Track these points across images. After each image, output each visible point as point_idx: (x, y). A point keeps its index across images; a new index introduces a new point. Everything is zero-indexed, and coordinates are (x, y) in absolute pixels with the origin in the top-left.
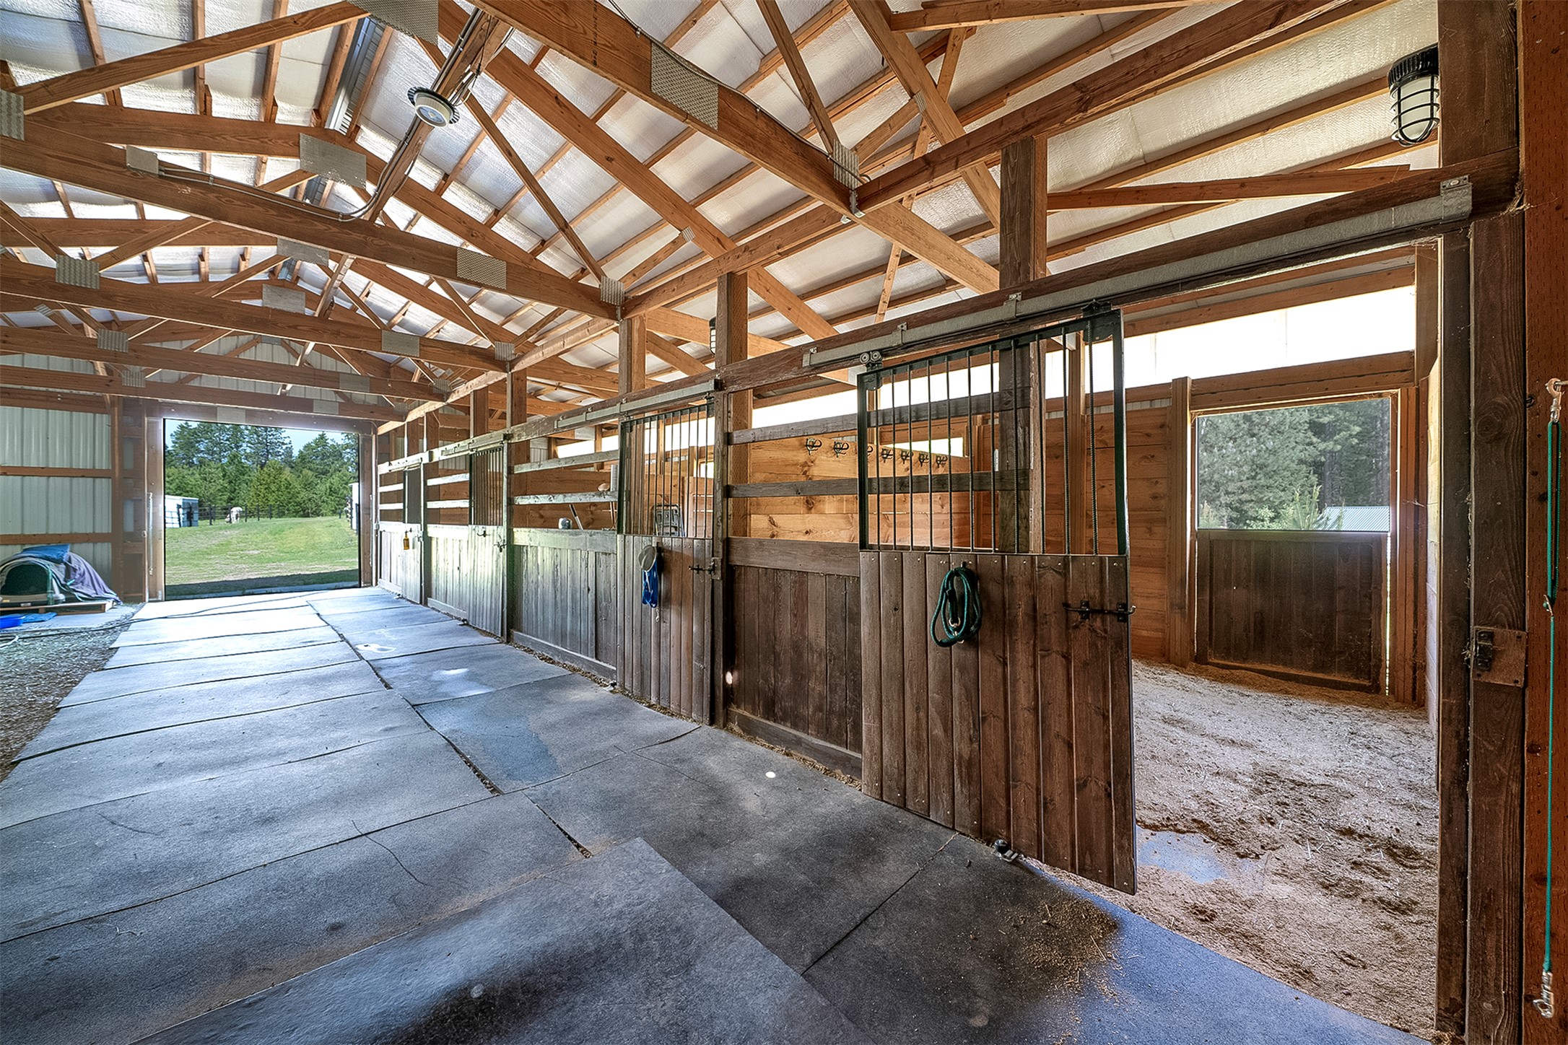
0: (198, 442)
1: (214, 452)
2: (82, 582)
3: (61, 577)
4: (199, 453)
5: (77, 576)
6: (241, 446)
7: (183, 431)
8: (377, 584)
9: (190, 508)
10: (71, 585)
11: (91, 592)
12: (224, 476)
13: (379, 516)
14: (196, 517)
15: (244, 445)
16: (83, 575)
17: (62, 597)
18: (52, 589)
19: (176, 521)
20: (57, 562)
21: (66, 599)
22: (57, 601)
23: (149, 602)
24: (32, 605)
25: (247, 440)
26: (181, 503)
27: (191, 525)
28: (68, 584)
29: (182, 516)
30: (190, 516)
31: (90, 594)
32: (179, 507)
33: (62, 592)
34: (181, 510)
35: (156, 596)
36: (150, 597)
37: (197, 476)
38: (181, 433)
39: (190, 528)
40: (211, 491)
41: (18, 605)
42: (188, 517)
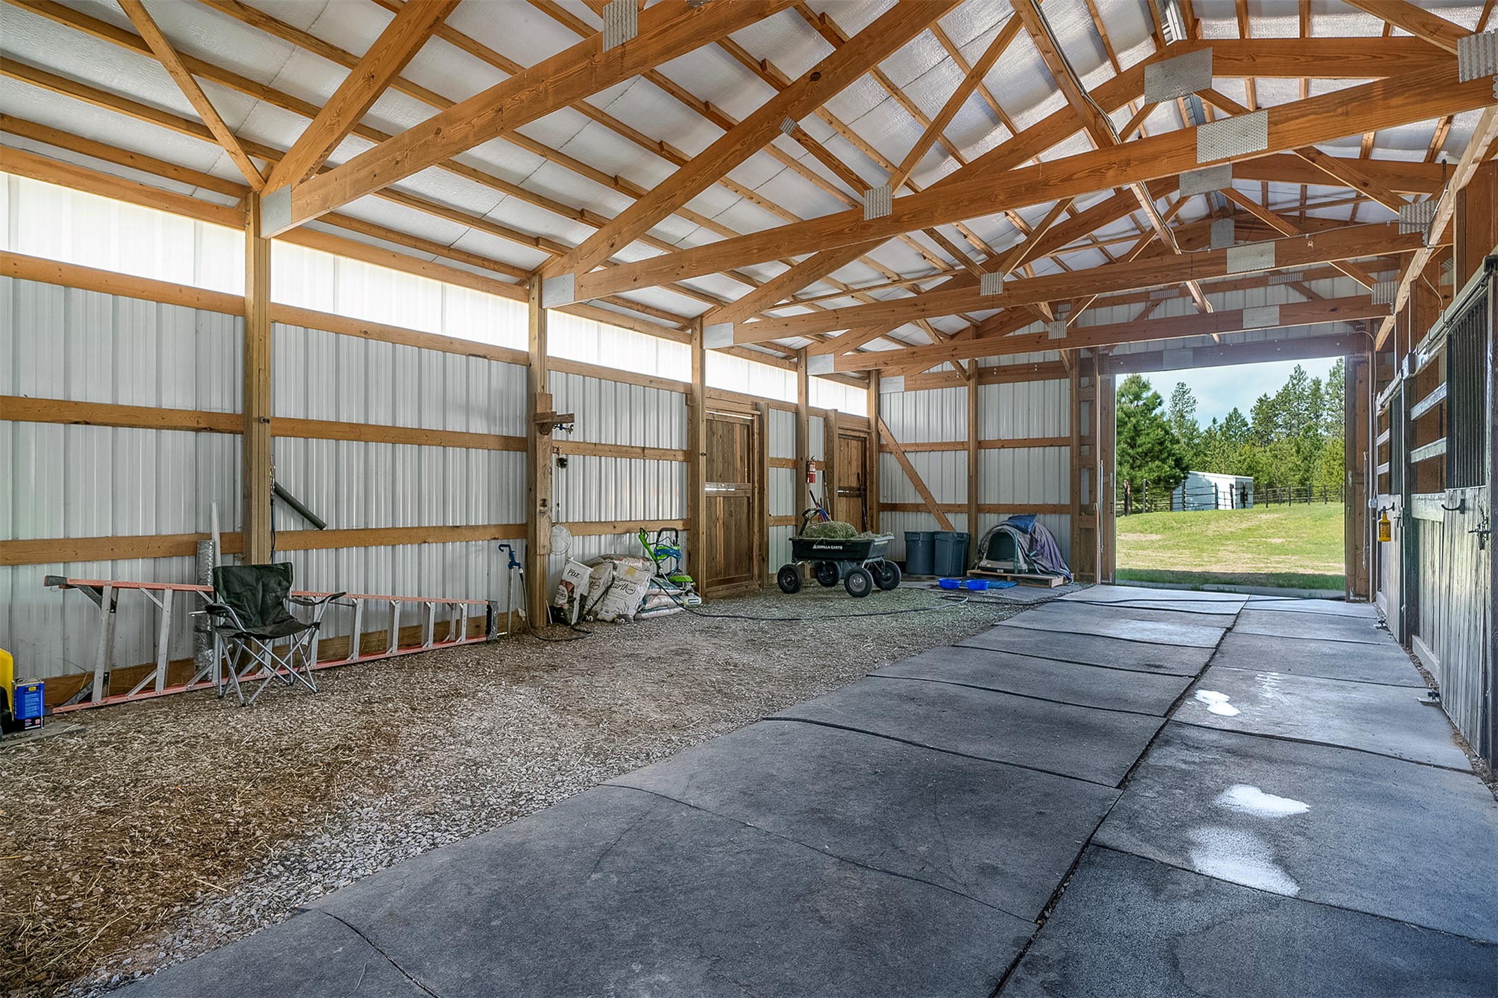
0: (1276, 415)
1: (1292, 425)
2: (1042, 554)
3: (1026, 546)
4: (1277, 428)
5: (1039, 548)
6: (1321, 415)
7: (1262, 405)
8: (1374, 600)
9: (1244, 488)
10: (1034, 556)
11: (1048, 565)
12: (1298, 452)
13: (1377, 487)
14: (1250, 499)
15: (1325, 413)
16: (1042, 547)
17: (1025, 567)
18: (1018, 558)
19: (1229, 502)
20: (1025, 531)
21: (1029, 570)
22: (1020, 572)
23: (1102, 583)
24: (1005, 572)
25: (1327, 407)
26: (1233, 483)
27: (1244, 507)
28: (1031, 554)
29: (1234, 497)
30: (1244, 497)
31: (1047, 567)
32: (1232, 487)
33: (1026, 561)
34: (1234, 490)
35: (1108, 579)
36: (1102, 579)
37: (1268, 454)
38: (1260, 407)
39: (1243, 510)
40: (1283, 470)
41: (995, 570)
42: (1243, 497)
